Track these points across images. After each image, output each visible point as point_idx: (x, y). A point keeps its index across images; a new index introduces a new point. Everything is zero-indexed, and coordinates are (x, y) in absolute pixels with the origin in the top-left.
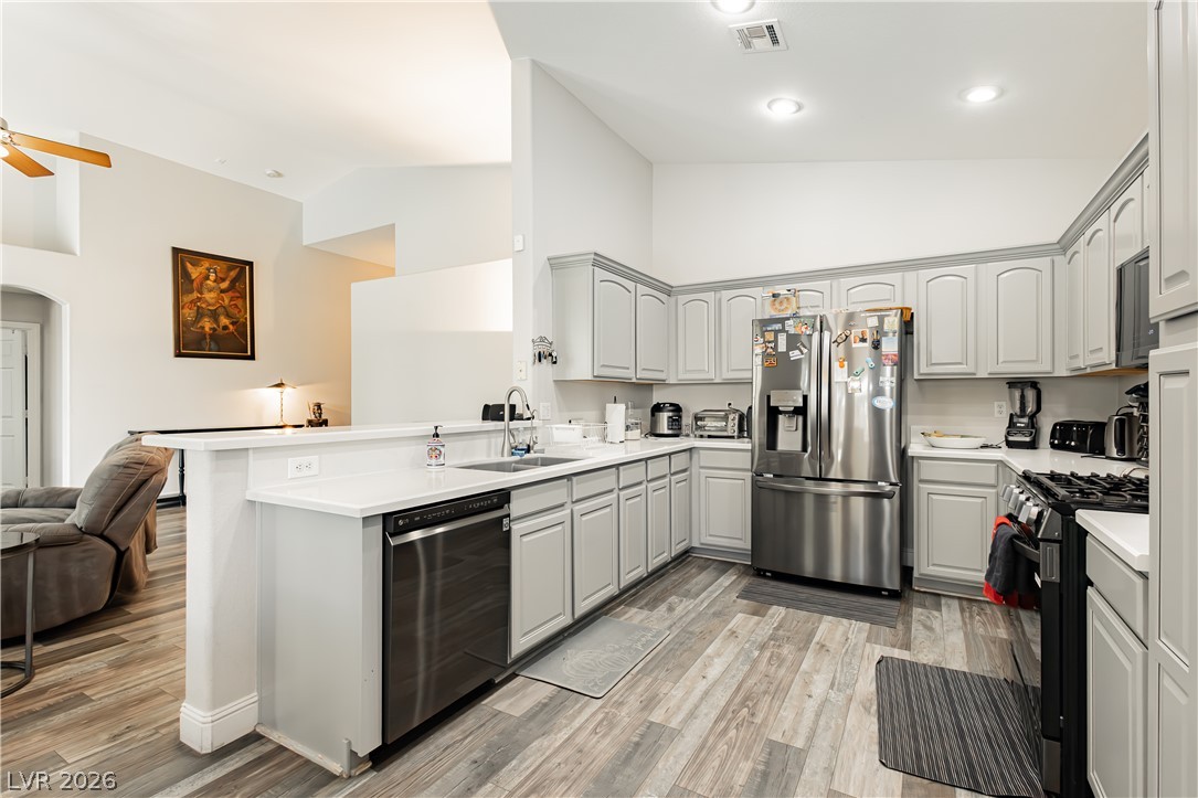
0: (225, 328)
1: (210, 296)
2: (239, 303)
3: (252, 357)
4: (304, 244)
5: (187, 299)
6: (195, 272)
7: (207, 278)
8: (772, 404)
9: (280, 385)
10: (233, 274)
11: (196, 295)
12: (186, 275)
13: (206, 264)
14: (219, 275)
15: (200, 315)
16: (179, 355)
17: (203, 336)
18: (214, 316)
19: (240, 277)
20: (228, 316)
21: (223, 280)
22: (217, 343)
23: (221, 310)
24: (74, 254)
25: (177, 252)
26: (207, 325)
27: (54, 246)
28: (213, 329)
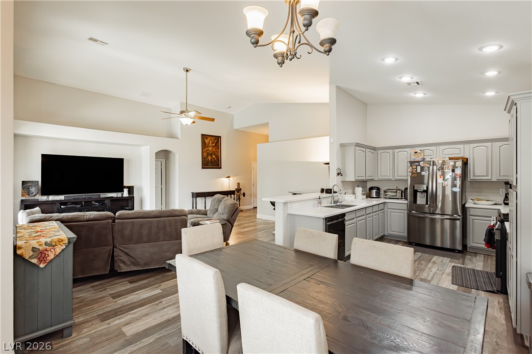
0: (214, 158)
1: (210, 149)
2: (217, 150)
3: (221, 168)
4: (234, 128)
5: (205, 150)
6: (207, 141)
7: (210, 143)
8: (415, 189)
9: (229, 177)
10: (216, 141)
11: (207, 148)
12: (205, 142)
13: (209, 138)
14: (213, 141)
15: (208, 155)
16: (203, 168)
17: (208, 161)
18: (211, 155)
19: (217, 142)
20: (214, 155)
21: (213, 143)
22: (212, 164)
23: (213, 153)
24: (179, 139)
25: (202, 135)
27: (172, 136)
28: (211, 159)
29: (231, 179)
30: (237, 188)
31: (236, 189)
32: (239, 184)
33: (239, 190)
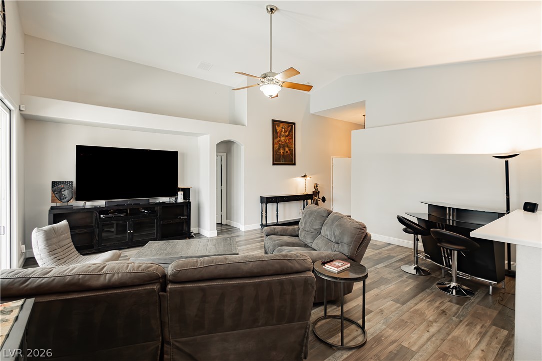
0: (287, 152)
1: (282, 139)
2: (291, 141)
3: (294, 164)
4: (311, 113)
5: (276, 141)
6: (278, 129)
7: (282, 132)
9: (305, 176)
10: (289, 128)
11: (279, 139)
12: (276, 130)
13: (281, 125)
14: (286, 130)
15: (280, 148)
16: (273, 164)
17: (280, 155)
18: (284, 147)
20: (288, 147)
21: (286, 132)
22: (284, 158)
23: (286, 145)
24: (245, 126)
25: (273, 121)
26: (282, 151)
27: (235, 122)
28: (283, 153)
29: (308, 178)
30: (314, 190)
31: (313, 192)
32: (317, 185)
33: (316, 193)
